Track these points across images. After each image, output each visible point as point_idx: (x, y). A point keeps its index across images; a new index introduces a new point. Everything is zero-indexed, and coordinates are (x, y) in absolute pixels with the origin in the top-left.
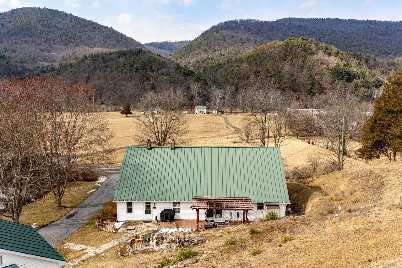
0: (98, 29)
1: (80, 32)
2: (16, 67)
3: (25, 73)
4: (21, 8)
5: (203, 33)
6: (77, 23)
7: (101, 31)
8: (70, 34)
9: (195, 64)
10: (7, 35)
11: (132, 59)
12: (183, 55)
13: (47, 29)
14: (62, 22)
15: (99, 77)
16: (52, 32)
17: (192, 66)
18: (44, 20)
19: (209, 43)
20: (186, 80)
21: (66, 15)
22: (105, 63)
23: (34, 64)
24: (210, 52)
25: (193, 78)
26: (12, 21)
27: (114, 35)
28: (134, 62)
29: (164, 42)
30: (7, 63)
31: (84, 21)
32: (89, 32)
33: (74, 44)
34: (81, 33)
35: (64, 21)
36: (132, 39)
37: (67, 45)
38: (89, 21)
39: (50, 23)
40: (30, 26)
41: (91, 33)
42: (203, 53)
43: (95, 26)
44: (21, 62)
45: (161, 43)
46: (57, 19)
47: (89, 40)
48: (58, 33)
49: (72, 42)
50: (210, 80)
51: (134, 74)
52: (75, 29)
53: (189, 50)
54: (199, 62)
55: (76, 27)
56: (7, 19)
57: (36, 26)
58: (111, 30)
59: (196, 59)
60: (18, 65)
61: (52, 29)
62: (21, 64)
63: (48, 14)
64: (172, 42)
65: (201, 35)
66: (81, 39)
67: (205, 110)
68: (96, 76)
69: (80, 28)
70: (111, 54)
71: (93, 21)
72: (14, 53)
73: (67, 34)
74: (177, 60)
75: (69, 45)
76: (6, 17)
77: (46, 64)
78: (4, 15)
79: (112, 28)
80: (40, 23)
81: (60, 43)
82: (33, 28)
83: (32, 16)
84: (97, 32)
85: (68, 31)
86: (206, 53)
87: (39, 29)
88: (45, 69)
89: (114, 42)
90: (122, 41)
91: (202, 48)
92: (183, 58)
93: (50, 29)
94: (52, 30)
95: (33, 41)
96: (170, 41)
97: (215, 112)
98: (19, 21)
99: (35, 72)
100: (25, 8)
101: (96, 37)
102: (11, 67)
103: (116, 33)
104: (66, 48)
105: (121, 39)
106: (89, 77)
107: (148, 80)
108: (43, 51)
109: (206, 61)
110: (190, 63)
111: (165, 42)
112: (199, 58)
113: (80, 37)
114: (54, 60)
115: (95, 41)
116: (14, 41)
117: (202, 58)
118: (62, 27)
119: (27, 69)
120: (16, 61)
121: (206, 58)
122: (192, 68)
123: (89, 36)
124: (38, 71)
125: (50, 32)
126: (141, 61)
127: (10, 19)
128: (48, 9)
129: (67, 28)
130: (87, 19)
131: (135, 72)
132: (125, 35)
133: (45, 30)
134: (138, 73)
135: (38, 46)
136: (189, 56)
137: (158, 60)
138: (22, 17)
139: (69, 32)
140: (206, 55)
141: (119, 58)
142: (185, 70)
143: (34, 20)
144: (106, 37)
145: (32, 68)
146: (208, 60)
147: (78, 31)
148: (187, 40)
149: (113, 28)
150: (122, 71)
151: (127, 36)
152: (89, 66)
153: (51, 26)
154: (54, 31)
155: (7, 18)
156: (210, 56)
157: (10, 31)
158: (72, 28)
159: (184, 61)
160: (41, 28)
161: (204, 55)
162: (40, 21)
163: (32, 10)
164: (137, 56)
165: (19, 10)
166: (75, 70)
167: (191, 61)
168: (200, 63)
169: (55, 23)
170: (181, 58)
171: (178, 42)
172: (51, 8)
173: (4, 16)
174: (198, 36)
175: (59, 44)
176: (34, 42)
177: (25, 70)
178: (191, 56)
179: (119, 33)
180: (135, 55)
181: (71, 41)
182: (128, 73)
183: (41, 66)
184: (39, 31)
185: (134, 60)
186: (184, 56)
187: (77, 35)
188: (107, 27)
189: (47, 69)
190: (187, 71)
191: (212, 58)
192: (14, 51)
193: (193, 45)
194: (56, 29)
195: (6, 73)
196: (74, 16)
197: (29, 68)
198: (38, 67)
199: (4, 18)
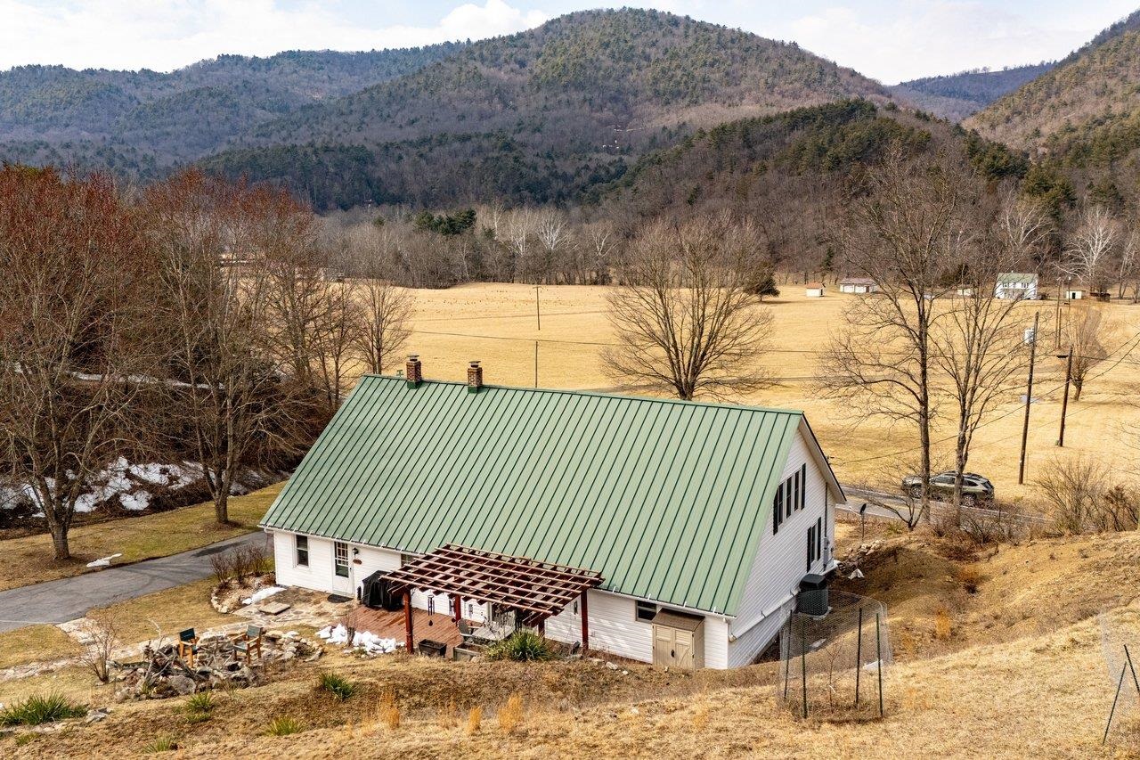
0: (755, 54)
1: (705, 64)
2: (535, 169)
3: (554, 184)
4: (567, 16)
5: (1104, 32)
6: (701, 39)
7: (765, 55)
8: (679, 73)
9: (1057, 138)
10: (528, 89)
11: (826, 132)
12: (1020, 109)
13: (622, 63)
14: (662, 42)
15: (727, 189)
16: (635, 72)
17: (1044, 145)
18: (618, 39)
19: (1121, 65)
20: (992, 190)
21: (675, 21)
22: (750, 147)
23: (580, 160)
24: (1119, 94)
25: (1023, 181)
26: (543, 50)
27: (800, 66)
28: (831, 141)
29: (965, 75)
30: (516, 159)
31: (720, 31)
32: (729, 62)
33: (687, 99)
34: (706, 69)
35: (669, 38)
36: (853, 74)
37: (667, 103)
38: (733, 31)
39: (632, 48)
40: (582, 60)
41: (736, 65)
42: (1094, 99)
43: (749, 44)
44: (549, 156)
45: (954, 77)
46: (650, 34)
47: (728, 84)
48: (648, 74)
49: (682, 95)
50: (1091, 186)
51: (824, 176)
52: (693, 57)
53: (1041, 94)
54: (1073, 130)
55: (697, 50)
56: (534, 47)
57: (598, 59)
58: (793, 52)
59: (1063, 121)
60: (541, 163)
61: (633, 63)
62: (549, 162)
63: (630, 22)
64: (992, 71)
65: (1093, 42)
66: (706, 85)
67: (1032, 289)
68: (719, 187)
69: (707, 52)
70: (768, 120)
71: (744, 30)
72: (538, 134)
73: (670, 74)
74: (993, 127)
75: (674, 103)
76: (532, 44)
77: (606, 158)
78: (527, 36)
79: (795, 44)
80: (608, 51)
81: (650, 100)
82: (587, 64)
83: (592, 34)
84: (752, 61)
85: (675, 64)
86: (1105, 97)
87: (604, 65)
88: (603, 172)
89: (797, 85)
90: (821, 81)
91: (1091, 83)
92: (1017, 119)
93: (630, 65)
94: (635, 67)
95: (585, 100)
96: (985, 69)
97: (1074, 294)
98: (559, 50)
99: (578, 180)
100: (577, 13)
101: (746, 76)
102: (524, 170)
103: (807, 57)
104: (665, 111)
105: (818, 76)
106: (698, 190)
107: (865, 194)
108: (608, 123)
109: (1101, 123)
110: (1037, 133)
111: (967, 74)
112: (1074, 117)
113: (704, 80)
114: (629, 148)
115: (743, 86)
116: (542, 103)
117: (1087, 115)
118: (660, 56)
119: (560, 173)
120: (538, 155)
121: (1099, 116)
122: (1046, 150)
123: (727, 74)
124: (585, 178)
125: (630, 71)
126: (851, 136)
127: (541, 46)
128: (631, 10)
129: (675, 56)
130: (729, 27)
131: (830, 169)
132: (835, 64)
133: (617, 66)
134: (837, 173)
135: (597, 111)
136: (1038, 112)
137: (906, 130)
138: (568, 38)
139: (678, 67)
140: (1102, 107)
141: (793, 129)
142: (994, 158)
143: (595, 44)
144: (775, 74)
145: (571, 171)
146: (1108, 122)
147: (700, 63)
148: (1047, 61)
149: (799, 44)
150: (793, 169)
151: (839, 65)
152: (704, 160)
153: (633, 56)
154: (639, 68)
155: (534, 44)
156: (1117, 109)
157: (536, 77)
158: (686, 56)
159: (1019, 130)
160: (609, 63)
161: (1097, 104)
162: (607, 45)
163: (594, 17)
164: (845, 122)
165: (563, 21)
166: (667, 171)
167: (1045, 130)
168: (1076, 134)
169: (645, 45)
170: (1008, 120)
171: (1011, 71)
172: (639, 8)
173: (526, 41)
174: (1082, 45)
175: (647, 103)
176: (587, 103)
177: (555, 175)
178: (1045, 110)
179: (816, 58)
180: (839, 120)
181: (679, 93)
182: (809, 174)
183: (593, 165)
184: (602, 72)
185: (832, 134)
186: (1020, 113)
187: (696, 73)
188: (783, 43)
189: (608, 172)
190: (1003, 161)
191: (1125, 115)
192: (538, 130)
193: (1057, 77)
194: (645, 63)
195: (511, 186)
196: (694, 22)
197: (566, 170)
198: (587, 167)
199: (527, 46)
